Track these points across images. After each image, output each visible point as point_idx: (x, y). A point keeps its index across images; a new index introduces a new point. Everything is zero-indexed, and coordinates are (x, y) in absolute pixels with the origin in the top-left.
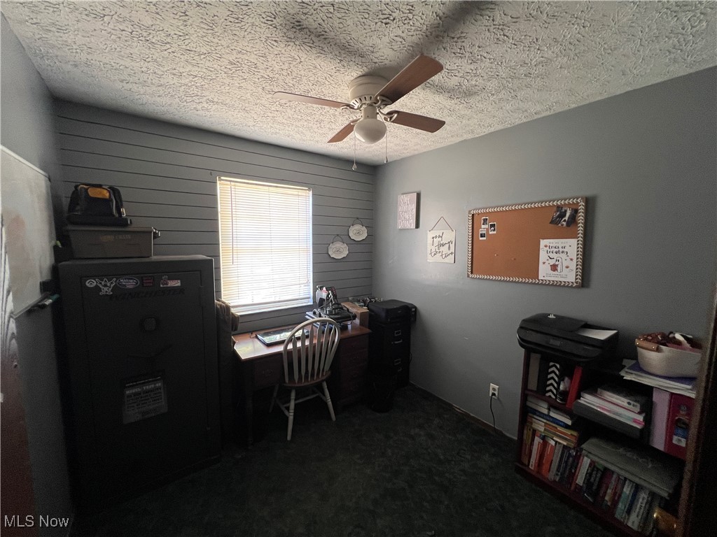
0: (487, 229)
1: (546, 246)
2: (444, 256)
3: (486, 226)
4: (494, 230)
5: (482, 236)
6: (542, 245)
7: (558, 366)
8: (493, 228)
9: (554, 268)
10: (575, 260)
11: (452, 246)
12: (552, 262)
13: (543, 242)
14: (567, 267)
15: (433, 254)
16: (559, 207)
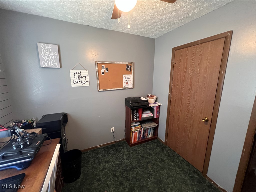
0: (105, 71)
1: (124, 77)
2: (83, 83)
3: (104, 69)
4: (107, 71)
5: (102, 73)
6: (123, 77)
7: (136, 111)
8: (107, 70)
9: (127, 83)
10: (132, 81)
11: (88, 78)
12: (126, 82)
13: (124, 76)
14: (130, 83)
15: (75, 83)
16: (127, 65)
